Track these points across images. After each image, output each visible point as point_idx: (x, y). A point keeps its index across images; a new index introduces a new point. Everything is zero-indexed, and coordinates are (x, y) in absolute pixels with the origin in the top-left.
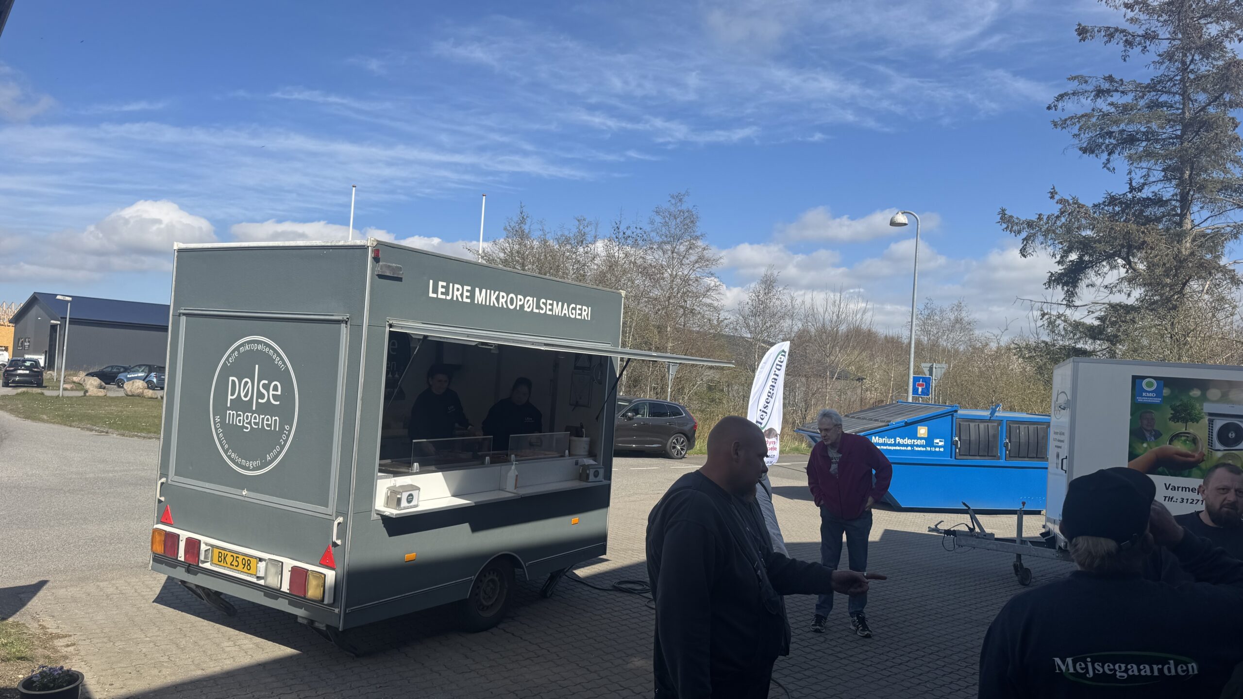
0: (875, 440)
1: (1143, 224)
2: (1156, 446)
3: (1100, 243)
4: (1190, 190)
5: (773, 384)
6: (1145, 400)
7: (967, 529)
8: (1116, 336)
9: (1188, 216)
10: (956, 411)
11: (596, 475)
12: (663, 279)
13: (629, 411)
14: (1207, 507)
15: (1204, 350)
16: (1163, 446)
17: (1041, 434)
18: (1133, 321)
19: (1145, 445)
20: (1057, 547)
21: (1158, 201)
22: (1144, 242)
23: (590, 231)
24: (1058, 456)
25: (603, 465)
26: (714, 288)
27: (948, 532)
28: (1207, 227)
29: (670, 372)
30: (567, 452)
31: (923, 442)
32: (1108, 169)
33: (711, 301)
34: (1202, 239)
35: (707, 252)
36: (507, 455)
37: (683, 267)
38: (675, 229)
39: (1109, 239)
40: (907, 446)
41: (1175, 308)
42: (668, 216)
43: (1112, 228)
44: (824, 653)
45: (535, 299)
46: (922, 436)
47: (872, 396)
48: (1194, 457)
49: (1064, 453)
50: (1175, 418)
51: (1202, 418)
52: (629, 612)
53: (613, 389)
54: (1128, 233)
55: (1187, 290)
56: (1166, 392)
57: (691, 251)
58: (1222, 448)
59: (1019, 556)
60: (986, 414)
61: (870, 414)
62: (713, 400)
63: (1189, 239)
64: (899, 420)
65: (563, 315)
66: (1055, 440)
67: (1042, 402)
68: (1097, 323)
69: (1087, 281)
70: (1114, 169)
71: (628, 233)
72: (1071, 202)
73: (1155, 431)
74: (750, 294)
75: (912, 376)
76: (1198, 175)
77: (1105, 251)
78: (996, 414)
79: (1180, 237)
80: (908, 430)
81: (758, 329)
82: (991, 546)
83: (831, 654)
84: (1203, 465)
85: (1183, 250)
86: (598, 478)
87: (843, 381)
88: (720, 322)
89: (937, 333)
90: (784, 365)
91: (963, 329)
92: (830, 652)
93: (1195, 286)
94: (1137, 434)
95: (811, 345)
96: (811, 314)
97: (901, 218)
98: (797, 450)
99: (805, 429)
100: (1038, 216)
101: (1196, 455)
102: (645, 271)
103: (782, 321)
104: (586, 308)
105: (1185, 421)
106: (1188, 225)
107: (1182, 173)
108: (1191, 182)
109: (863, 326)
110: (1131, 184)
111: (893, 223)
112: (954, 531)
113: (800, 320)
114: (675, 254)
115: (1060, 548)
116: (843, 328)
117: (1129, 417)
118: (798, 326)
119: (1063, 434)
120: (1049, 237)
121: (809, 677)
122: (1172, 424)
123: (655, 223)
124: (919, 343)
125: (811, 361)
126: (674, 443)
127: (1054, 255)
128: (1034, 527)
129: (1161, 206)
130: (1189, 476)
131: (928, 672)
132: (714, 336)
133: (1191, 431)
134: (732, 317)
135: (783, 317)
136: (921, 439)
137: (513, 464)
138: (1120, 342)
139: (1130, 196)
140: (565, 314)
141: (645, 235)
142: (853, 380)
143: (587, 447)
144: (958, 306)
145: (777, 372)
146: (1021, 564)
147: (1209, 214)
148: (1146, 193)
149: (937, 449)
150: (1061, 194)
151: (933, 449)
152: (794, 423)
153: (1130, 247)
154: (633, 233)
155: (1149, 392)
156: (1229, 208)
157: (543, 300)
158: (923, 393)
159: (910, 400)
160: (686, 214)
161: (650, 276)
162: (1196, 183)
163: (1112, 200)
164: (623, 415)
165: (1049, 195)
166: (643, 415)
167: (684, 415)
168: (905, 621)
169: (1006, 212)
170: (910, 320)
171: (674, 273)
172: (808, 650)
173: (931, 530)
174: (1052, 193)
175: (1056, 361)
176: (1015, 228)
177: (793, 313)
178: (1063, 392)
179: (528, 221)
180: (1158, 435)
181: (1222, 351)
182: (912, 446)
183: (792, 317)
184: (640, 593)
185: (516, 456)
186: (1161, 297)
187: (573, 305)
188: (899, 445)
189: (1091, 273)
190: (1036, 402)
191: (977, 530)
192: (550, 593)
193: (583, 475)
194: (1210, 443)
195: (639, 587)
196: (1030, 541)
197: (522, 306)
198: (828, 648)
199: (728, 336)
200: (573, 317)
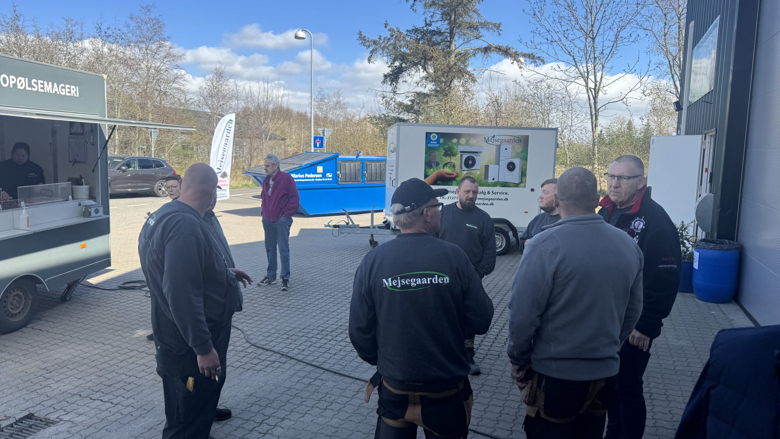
0: (293, 176)
1: (432, 46)
2: (437, 170)
3: (411, 56)
4: (454, 27)
5: (226, 143)
6: (432, 145)
7: (345, 224)
8: (419, 111)
9: (453, 42)
10: (338, 156)
11: (97, 211)
12: (141, 69)
13: (123, 165)
14: (460, 201)
15: (459, 118)
16: (440, 170)
17: (382, 167)
18: (427, 102)
19: (432, 170)
20: (391, 229)
21: (439, 33)
22: (432, 57)
23: (77, 30)
24: (390, 179)
25: (102, 204)
26: (180, 76)
27: (335, 226)
28: (461, 50)
29: (153, 137)
30: (70, 197)
31: (320, 176)
32: (413, 10)
33: (179, 86)
34: (460, 56)
35: (173, 50)
36: (17, 203)
37: (156, 61)
38: (147, 32)
39: (414, 54)
40: (311, 178)
41: (446, 95)
42: (141, 22)
43: (417, 48)
44: (266, 305)
45: (27, 79)
46: (320, 172)
47: (291, 150)
48: (453, 175)
49: (393, 177)
50: (446, 155)
51: (457, 154)
52: (132, 301)
53: (104, 148)
54: (425, 51)
55: (452, 85)
56: (442, 141)
57: (160, 49)
58: (466, 169)
59: (372, 235)
60: (355, 157)
61: (290, 161)
62: (186, 156)
63: (453, 56)
64: (306, 163)
65: (54, 92)
66: (389, 170)
67: (383, 149)
68: (409, 103)
69: (404, 79)
70: (416, 10)
71: (109, 32)
72: (396, 30)
73: (436, 162)
74: (207, 82)
75: (313, 136)
76: (458, 18)
77: (413, 61)
78: (360, 157)
79: (449, 53)
80: (312, 168)
81: (214, 106)
82: (357, 232)
83: (270, 305)
84: (458, 179)
85: (451, 62)
86: (98, 214)
87: (273, 141)
88: (186, 101)
89: (327, 110)
90: (233, 129)
91: (340, 108)
92: (269, 304)
93: (456, 83)
94: (428, 164)
95: (251, 117)
96: (249, 96)
97: (301, 34)
98: (246, 185)
99: (250, 171)
100: (379, 37)
101: (455, 174)
102: (125, 62)
103: (231, 100)
104: (74, 87)
105: (450, 156)
106: (453, 48)
107: (451, 17)
108: (455, 23)
109: (283, 104)
110: (426, 21)
111: (297, 37)
112: (338, 225)
113: (243, 100)
114: (148, 51)
115: (392, 228)
116: (271, 107)
117: (425, 155)
118: (242, 104)
119: (393, 166)
120: (385, 51)
121: (257, 321)
122: (444, 158)
123: (131, 27)
124: (316, 117)
125: (252, 127)
126: (160, 186)
127: (387, 63)
128: (379, 219)
129: (440, 36)
130: (451, 185)
131: (325, 305)
132: (184, 110)
133: (452, 161)
134: (195, 98)
135: (231, 98)
136: (319, 174)
137: (23, 209)
138: (420, 114)
139: (425, 28)
140: (56, 92)
141: (123, 36)
142: (279, 140)
143: (87, 192)
144: (338, 94)
145: (228, 135)
146: (373, 240)
147: (463, 42)
148: (433, 28)
149: (328, 179)
150: (391, 25)
151: (326, 179)
152: (243, 168)
153: (426, 59)
154: (113, 33)
155: (434, 141)
156: (472, 38)
157: (34, 80)
158: (320, 147)
159: (313, 151)
160: (154, 22)
161: (130, 67)
162: (457, 23)
163: (416, 30)
164: (119, 169)
165: (384, 25)
166: (134, 168)
167: (165, 166)
168: (312, 279)
169: (362, 33)
170: (310, 102)
171: (149, 65)
172: (256, 305)
173: (326, 226)
174: (385, 24)
175: (389, 125)
176: (367, 44)
177: (238, 96)
178: (393, 143)
179: (21, 18)
180: (437, 164)
181: (467, 119)
182: (314, 178)
183: (237, 98)
184: (140, 288)
185: (25, 202)
186: (440, 89)
187: (62, 85)
188: (307, 178)
189: (405, 74)
190: (380, 149)
191: (351, 223)
192: (69, 297)
193: (86, 213)
194: (461, 167)
195: (139, 285)
196: (378, 227)
197: (15, 85)
198: (268, 302)
199: (193, 111)
200: (63, 94)
